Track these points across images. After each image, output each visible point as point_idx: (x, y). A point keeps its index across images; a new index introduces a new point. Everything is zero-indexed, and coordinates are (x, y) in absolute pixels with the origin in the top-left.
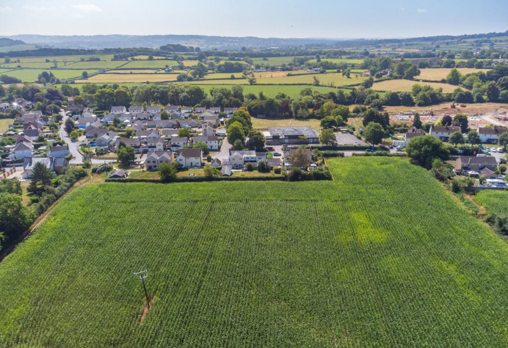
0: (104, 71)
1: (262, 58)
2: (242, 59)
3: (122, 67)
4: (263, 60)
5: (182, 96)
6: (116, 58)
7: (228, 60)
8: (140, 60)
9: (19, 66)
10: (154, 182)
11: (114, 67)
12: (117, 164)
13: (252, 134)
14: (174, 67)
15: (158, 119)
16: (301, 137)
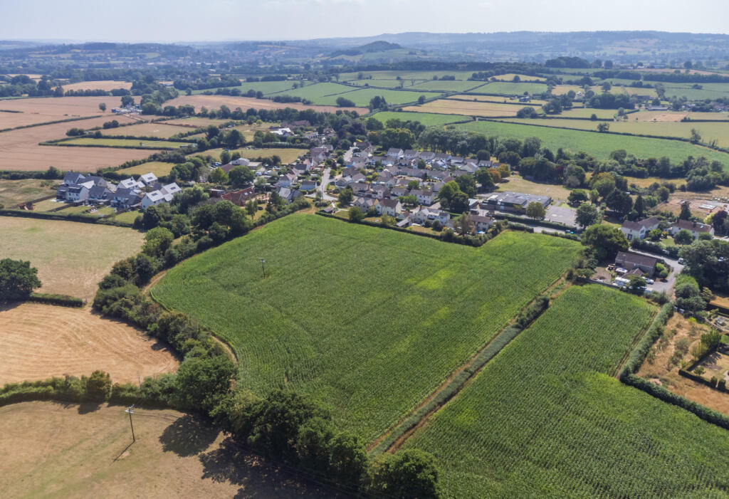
0: (447, 95)
2: (655, 84)
3: (472, 91)
4: (693, 87)
5: (460, 144)
6: (474, 78)
7: (629, 87)
8: (503, 81)
9: (367, 85)
10: (344, 220)
11: (462, 91)
12: (338, 203)
13: (456, 195)
14: (534, 95)
15: (416, 167)
16: (517, 206)
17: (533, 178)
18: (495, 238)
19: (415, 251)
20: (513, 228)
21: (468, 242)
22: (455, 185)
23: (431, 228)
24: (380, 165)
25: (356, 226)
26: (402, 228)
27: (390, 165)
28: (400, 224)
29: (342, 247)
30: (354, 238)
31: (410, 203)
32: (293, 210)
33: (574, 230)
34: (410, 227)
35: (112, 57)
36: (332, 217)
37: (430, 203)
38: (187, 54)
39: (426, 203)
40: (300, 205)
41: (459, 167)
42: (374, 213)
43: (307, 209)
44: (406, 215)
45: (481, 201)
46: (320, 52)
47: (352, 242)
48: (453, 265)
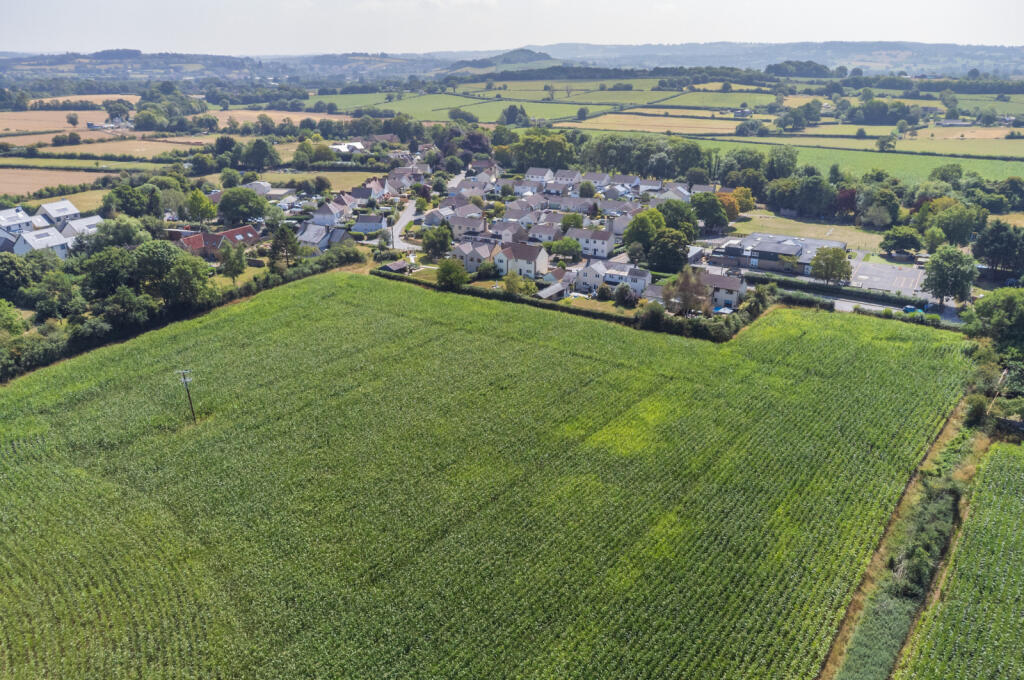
0: (622, 108)
1: (996, 96)
2: (936, 95)
3: (662, 103)
4: (998, 99)
5: (654, 158)
6: (662, 87)
7: (901, 97)
8: (705, 90)
9: (498, 96)
10: (428, 286)
11: (645, 103)
12: (422, 255)
13: (661, 235)
14: (757, 107)
15: (577, 196)
16: (785, 259)
17: (794, 213)
18: (756, 322)
19: (579, 351)
20: (789, 302)
21: (700, 332)
22: (658, 218)
23: (611, 302)
24: (510, 193)
25: (450, 297)
26: (549, 302)
27: (529, 193)
28: (545, 293)
29: (410, 341)
30: (441, 324)
31: (565, 254)
32: (326, 266)
33: (921, 305)
34: (567, 299)
35: (134, 70)
36: (402, 279)
37: (605, 255)
38: (243, 66)
39: (598, 254)
40: (341, 257)
41: (656, 196)
42: (493, 272)
43: (355, 265)
44: (558, 275)
45: (709, 251)
46: (436, 66)
47: (434, 330)
48: (671, 386)
